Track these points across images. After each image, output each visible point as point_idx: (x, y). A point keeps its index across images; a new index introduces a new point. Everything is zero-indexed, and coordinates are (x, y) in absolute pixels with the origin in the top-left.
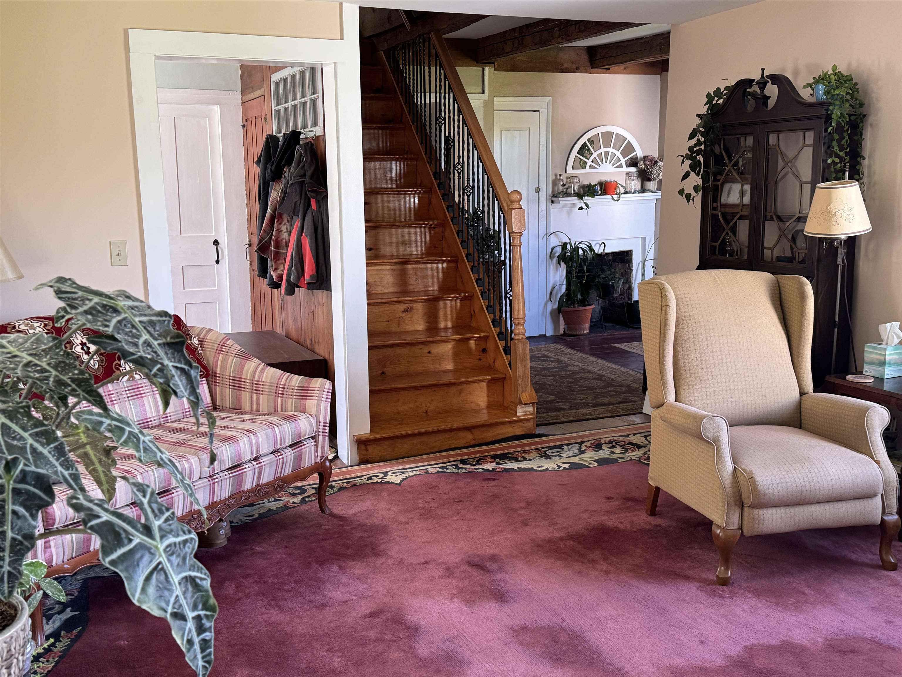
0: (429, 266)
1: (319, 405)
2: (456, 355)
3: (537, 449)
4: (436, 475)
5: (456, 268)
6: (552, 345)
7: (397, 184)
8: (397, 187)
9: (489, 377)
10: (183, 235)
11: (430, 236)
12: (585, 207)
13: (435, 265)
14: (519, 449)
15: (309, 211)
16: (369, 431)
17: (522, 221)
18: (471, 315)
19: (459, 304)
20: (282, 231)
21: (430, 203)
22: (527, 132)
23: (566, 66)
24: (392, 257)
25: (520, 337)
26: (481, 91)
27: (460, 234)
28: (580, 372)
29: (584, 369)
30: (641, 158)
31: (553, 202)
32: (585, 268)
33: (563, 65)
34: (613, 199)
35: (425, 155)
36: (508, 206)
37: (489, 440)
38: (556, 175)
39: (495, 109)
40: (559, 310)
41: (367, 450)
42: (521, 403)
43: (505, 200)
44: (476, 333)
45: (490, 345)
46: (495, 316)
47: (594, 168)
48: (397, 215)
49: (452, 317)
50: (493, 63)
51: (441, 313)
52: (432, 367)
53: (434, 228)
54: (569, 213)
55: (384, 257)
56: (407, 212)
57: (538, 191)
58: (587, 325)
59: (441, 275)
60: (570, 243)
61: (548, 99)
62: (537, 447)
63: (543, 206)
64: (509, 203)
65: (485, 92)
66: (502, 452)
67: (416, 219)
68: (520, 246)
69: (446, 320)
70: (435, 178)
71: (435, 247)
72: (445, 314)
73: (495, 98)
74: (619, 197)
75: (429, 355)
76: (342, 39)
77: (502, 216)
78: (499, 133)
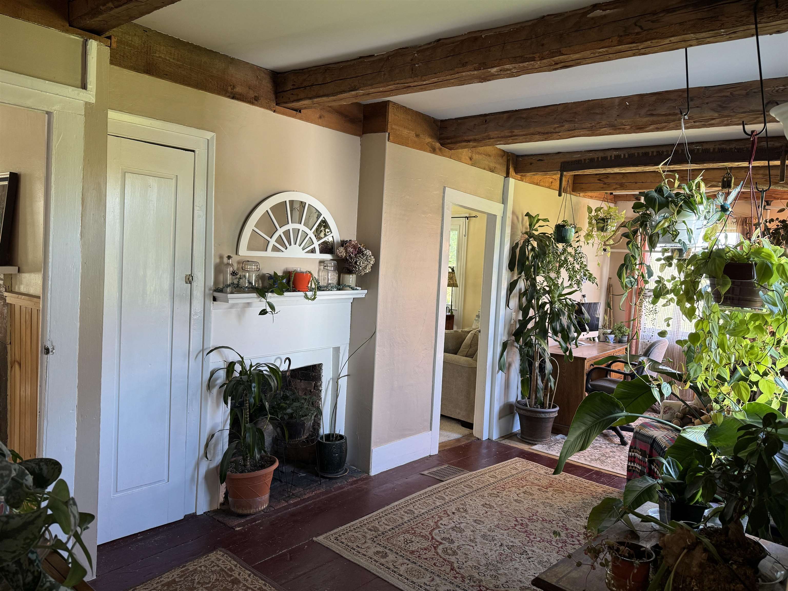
12: (269, 309)
22: (174, 181)
23: (238, 89)
26: (79, 83)
30: (338, 242)
31: (215, 299)
32: (267, 405)
33: (234, 87)
34: (306, 297)
38: (221, 257)
39: (110, 130)
47: (279, 250)
50: (107, 36)
54: (240, 316)
57: (189, 280)
58: (266, 497)
60: (242, 363)
61: (209, 135)
63: (198, 305)
65: (89, 87)
73: (110, 111)
74: (315, 295)
78: (120, 176)
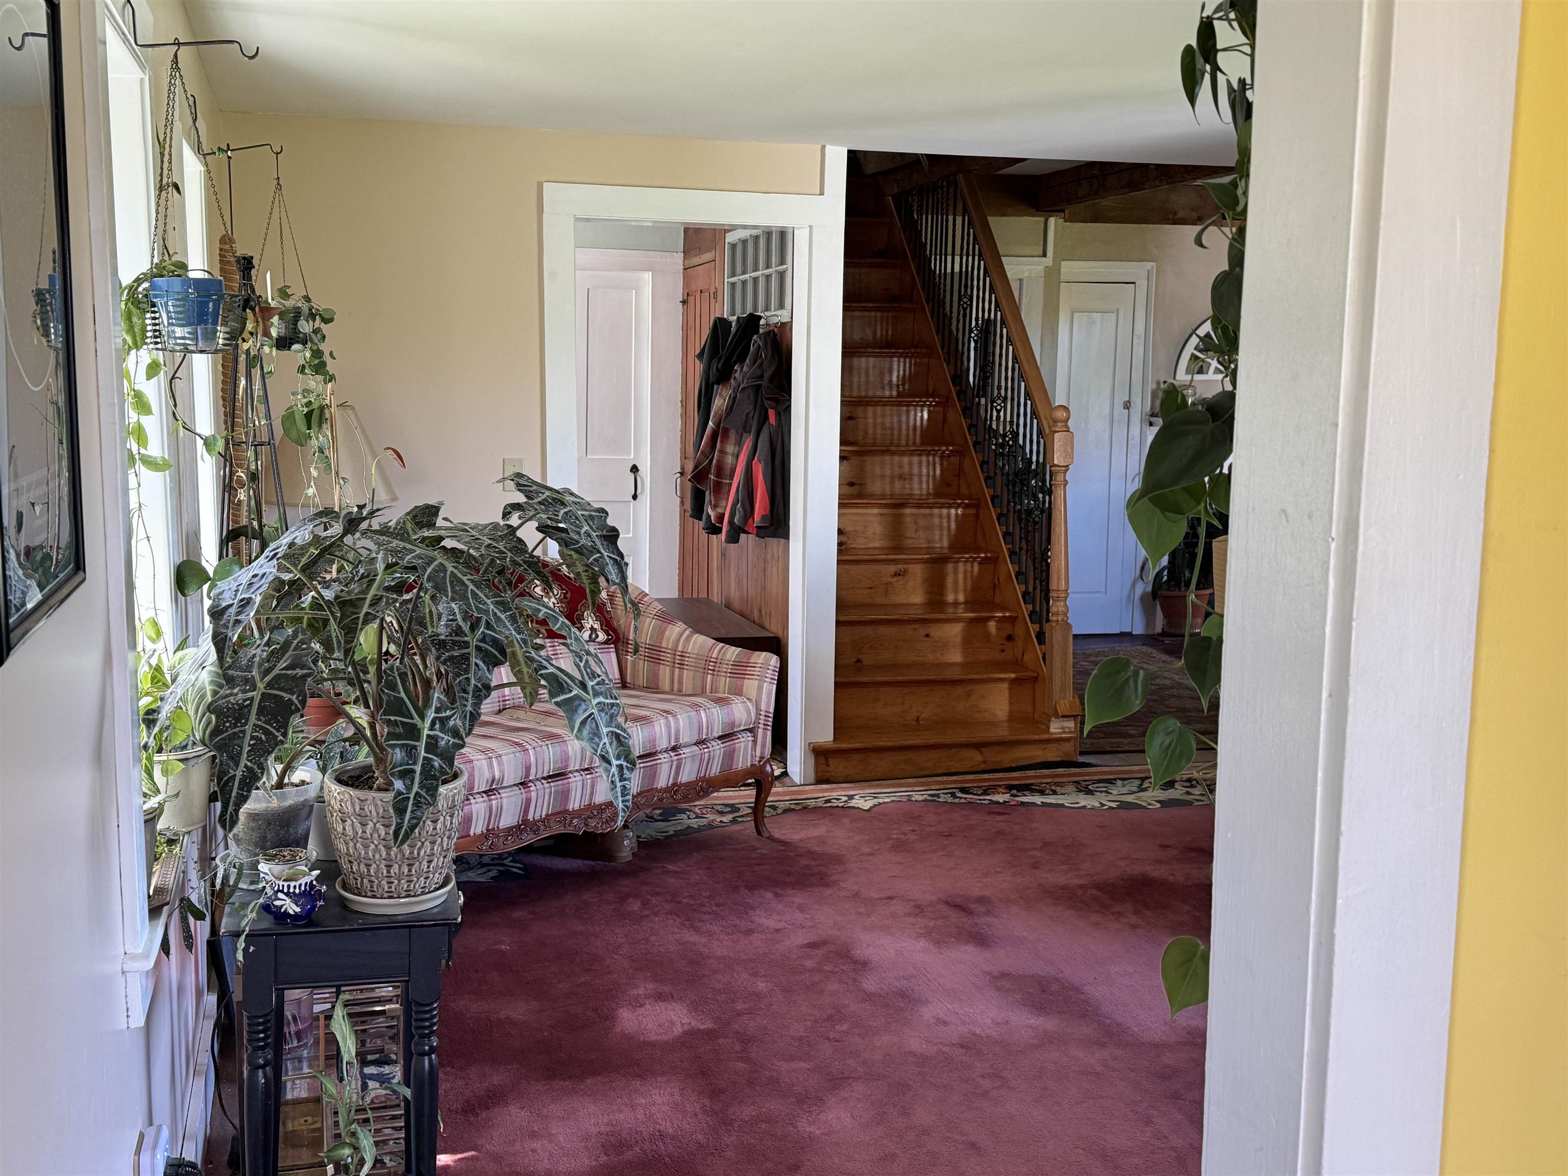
0: (936, 511)
1: (760, 688)
2: (967, 642)
3: (1077, 782)
4: (923, 803)
5: (977, 516)
6: (1139, 648)
7: (898, 391)
8: (899, 395)
9: (1013, 676)
10: (589, 457)
11: (942, 469)
13: (945, 511)
14: (1049, 780)
15: (766, 425)
16: (832, 738)
17: (1069, 450)
18: (995, 586)
19: (976, 567)
20: (726, 453)
21: (945, 421)
22: (1114, 316)
23: (1181, 214)
24: (883, 496)
25: (1060, 619)
26: (1041, 252)
27: (985, 466)
28: (1172, 688)
29: (1178, 684)
31: (1151, 425)
33: (1175, 214)
35: (942, 350)
36: (1050, 427)
37: (1006, 765)
38: (1158, 383)
39: (1063, 278)
40: (1155, 594)
41: (828, 765)
42: (1057, 715)
43: (1046, 418)
44: (997, 612)
45: (1019, 630)
46: (1027, 588)
48: (896, 436)
49: (965, 587)
50: (1063, 211)
51: (950, 580)
52: (930, 658)
53: (949, 456)
55: (872, 496)
56: (911, 432)
57: (1127, 405)
59: (953, 525)
61: (1149, 265)
62: (1077, 779)
63: (1135, 431)
64: (1052, 423)
65: (1048, 254)
66: (1023, 782)
67: (923, 443)
68: (1065, 485)
69: (956, 591)
70: (954, 385)
71: (948, 485)
72: (956, 582)
73: (1063, 263)
75: (926, 639)
76: (822, 194)
77: (1042, 441)
78: (1069, 315)
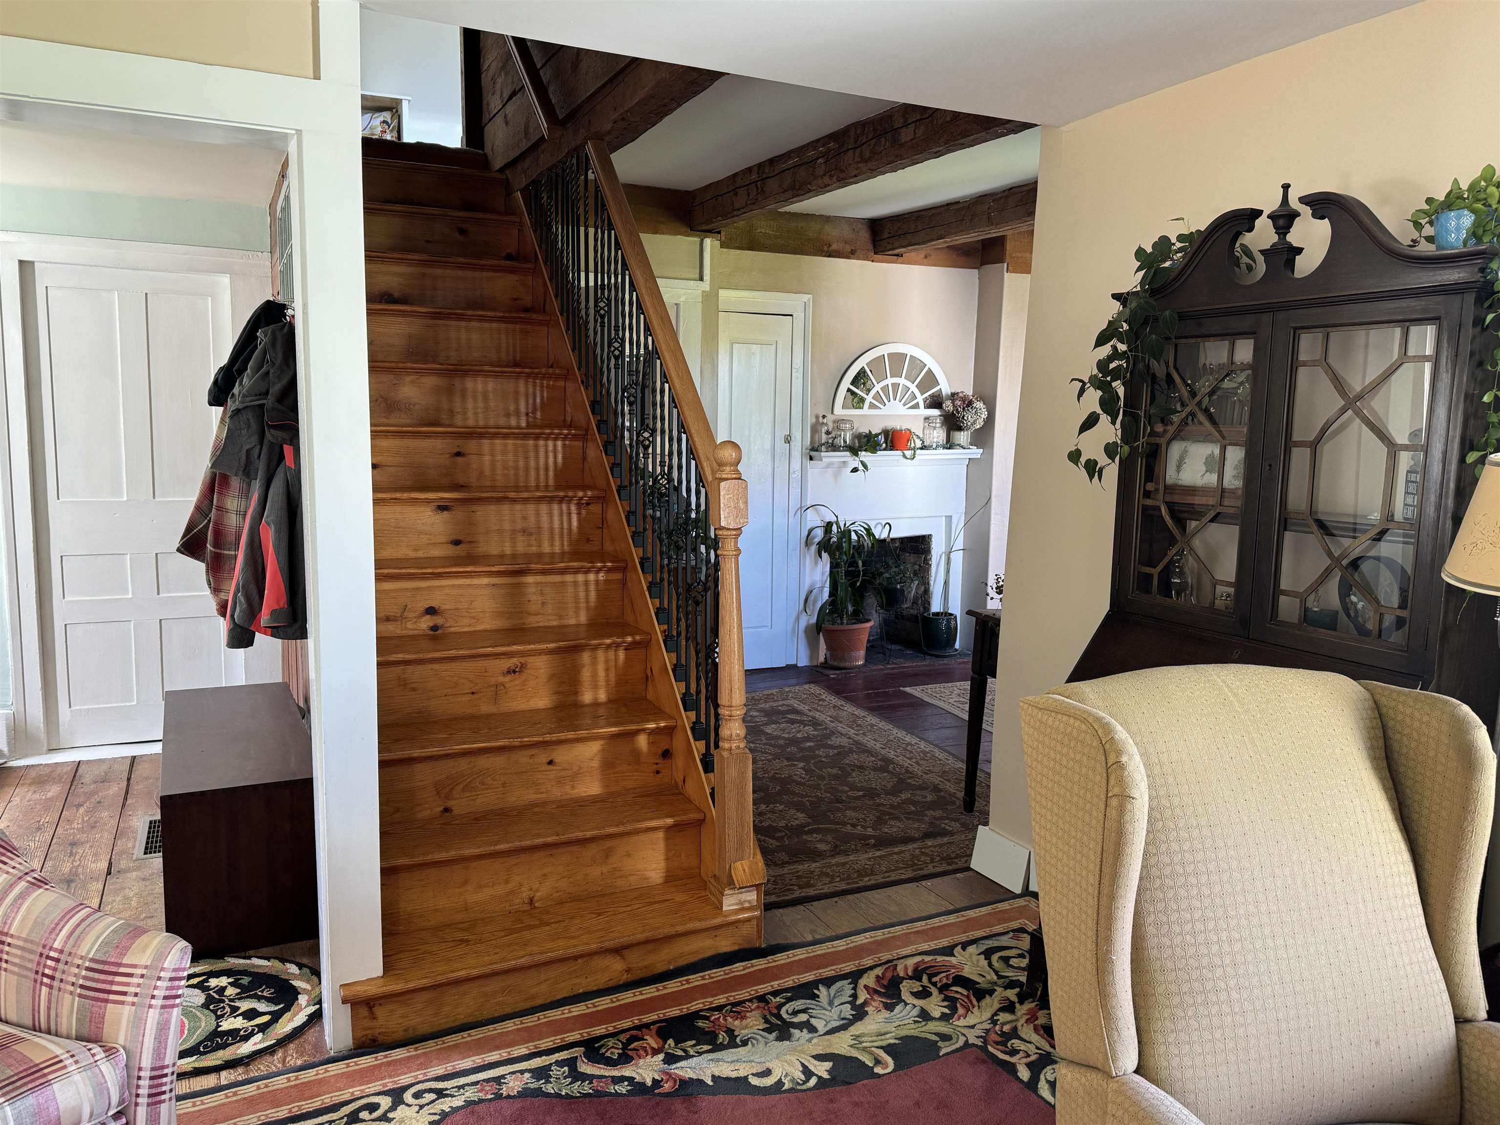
0: (569, 578)
2: (608, 765)
3: (762, 999)
5: (624, 583)
6: (806, 686)
7: (528, 422)
8: (529, 426)
9: (670, 821)
10: (157, 499)
11: (579, 520)
12: (861, 467)
13: (580, 578)
14: (721, 1000)
15: (281, 469)
16: (380, 972)
17: (742, 506)
18: (647, 678)
19: (621, 654)
20: (227, 511)
21: (584, 458)
22: (774, 346)
23: (835, 247)
24: (501, 557)
25: (734, 745)
26: (697, 276)
27: (632, 518)
28: (851, 751)
29: (857, 743)
30: (947, 395)
31: (811, 458)
32: (860, 563)
33: (830, 245)
34: (904, 456)
35: (579, 369)
36: (713, 472)
37: (661, 968)
38: (817, 417)
39: (721, 308)
40: (818, 627)
41: (373, 1017)
42: (731, 883)
43: (708, 459)
44: (648, 721)
45: (678, 744)
46: (688, 687)
47: (876, 407)
48: (522, 479)
49: (607, 681)
50: (719, 232)
51: (586, 674)
52: (557, 793)
53: (588, 504)
54: (836, 476)
55: (486, 559)
56: (542, 473)
57: (788, 440)
58: (862, 653)
59: (593, 595)
60: (837, 523)
61: (806, 297)
62: (764, 988)
63: (796, 465)
64: (715, 465)
65: (705, 278)
66: (686, 1013)
67: (558, 487)
68: (737, 556)
69: (595, 687)
70: (593, 413)
71: (588, 540)
72: (594, 675)
73: (721, 291)
74: (914, 454)
75: (551, 767)
76: (317, 77)
77: (703, 490)
78: (728, 346)
